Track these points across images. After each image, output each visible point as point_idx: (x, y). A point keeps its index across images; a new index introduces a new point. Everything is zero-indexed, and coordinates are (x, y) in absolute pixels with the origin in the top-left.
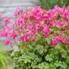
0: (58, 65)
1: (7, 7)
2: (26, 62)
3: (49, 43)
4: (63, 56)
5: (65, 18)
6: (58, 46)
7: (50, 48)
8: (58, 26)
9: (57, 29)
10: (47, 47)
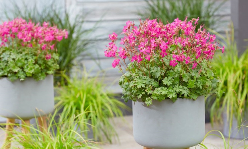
0: (178, 91)
1: (97, 22)
2: (139, 87)
3: (167, 63)
4: (185, 80)
5: (187, 34)
6: (179, 68)
7: (168, 70)
8: (179, 44)
9: (177, 47)
10: (165, 68)
